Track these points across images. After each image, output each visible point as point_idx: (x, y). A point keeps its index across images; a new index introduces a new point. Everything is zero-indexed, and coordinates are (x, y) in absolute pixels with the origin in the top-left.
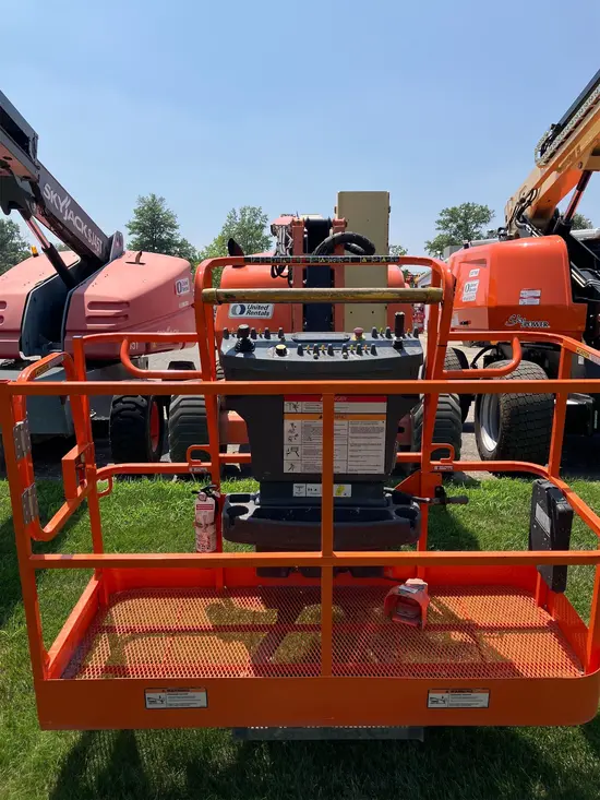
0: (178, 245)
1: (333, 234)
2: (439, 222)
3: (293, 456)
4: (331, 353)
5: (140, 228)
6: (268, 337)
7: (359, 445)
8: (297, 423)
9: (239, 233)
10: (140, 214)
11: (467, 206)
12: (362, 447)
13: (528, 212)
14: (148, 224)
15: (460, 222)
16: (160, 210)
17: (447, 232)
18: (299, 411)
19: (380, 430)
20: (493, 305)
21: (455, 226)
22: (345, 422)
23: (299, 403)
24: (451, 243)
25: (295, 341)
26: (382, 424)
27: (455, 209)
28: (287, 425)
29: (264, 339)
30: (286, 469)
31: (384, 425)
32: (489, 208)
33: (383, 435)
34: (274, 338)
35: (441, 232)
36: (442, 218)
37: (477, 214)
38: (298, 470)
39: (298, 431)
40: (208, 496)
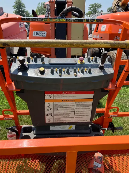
0: (26, 12)
1: (67, 7)
2: (89, 8)
3: (50, 116)
4: (68, 73)
5: (16, 7)
6: (36, 61)
7: (80, 111)
8: (51, 103)
9: (41, 9)
10: (16, 3)
11: (96, 4)
12: (81, 112)
13: (120, 4)
14: (18, 6)
15: (94, 8)
16: (21, 2)
17: (90, 11)
18: (52, 98)
19: (89, 105)
20: (111, 33)
21: (93, 9)
22: (74, 103)
23: (52, 95)
24: (91, 13)
25: (50, 64)
26: (91, 103)
27: (93, 4)
28: (47, 104)
29: (34, 63)
30: (47, 121)
31: (92, 103)
32: (101, 4)
33: (91, 107)
34: (39, 62)
35: (89, 10)
36: (90, 7)
37: (98, 6)
38: (52, 121)
39: (52, 106)
40: (12, 131)
